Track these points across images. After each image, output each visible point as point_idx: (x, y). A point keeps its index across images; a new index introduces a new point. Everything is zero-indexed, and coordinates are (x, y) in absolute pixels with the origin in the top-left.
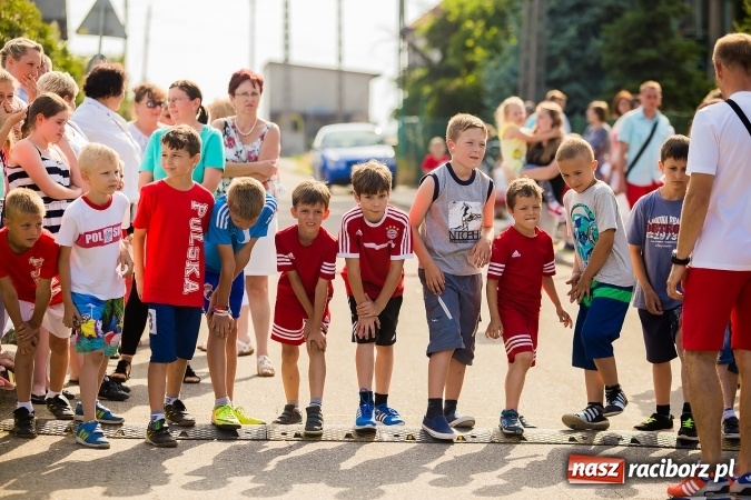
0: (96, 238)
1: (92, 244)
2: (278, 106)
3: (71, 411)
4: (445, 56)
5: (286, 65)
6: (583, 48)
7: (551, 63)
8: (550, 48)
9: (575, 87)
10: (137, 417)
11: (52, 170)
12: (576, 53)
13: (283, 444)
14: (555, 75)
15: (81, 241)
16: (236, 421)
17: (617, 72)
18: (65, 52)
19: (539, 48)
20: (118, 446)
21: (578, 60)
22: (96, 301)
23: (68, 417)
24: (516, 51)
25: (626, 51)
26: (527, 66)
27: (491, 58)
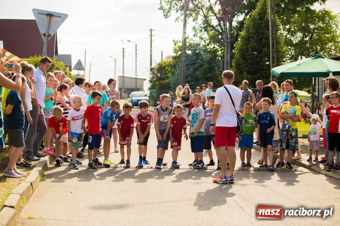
0: (77, 118)
1: (76, 120)
2: (121, 87)
3: (69, 160)
4: (161, 75)
5: (123, 77)
6: (194, 74)
7: (187, 77)
8: (186, 73)
9: (192, 83)
10: (85, 162)
11: (67, 102)
12: (193, 75)
13: (121, 169)
14: (187, 80)
15: (73, 119)
16: (109, 164)
17: (202, 79)
18: (70, 74)
19: (184, 73)
20: (81, 169)
21: (193, 76)
22: (76, 134)
23: (68, 162)
24: (178, 74)
25: (204, 74)
26: (181, 78)
27: (172, 76)
